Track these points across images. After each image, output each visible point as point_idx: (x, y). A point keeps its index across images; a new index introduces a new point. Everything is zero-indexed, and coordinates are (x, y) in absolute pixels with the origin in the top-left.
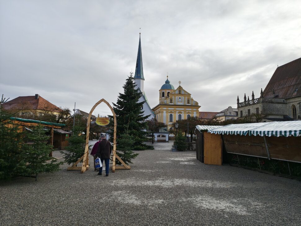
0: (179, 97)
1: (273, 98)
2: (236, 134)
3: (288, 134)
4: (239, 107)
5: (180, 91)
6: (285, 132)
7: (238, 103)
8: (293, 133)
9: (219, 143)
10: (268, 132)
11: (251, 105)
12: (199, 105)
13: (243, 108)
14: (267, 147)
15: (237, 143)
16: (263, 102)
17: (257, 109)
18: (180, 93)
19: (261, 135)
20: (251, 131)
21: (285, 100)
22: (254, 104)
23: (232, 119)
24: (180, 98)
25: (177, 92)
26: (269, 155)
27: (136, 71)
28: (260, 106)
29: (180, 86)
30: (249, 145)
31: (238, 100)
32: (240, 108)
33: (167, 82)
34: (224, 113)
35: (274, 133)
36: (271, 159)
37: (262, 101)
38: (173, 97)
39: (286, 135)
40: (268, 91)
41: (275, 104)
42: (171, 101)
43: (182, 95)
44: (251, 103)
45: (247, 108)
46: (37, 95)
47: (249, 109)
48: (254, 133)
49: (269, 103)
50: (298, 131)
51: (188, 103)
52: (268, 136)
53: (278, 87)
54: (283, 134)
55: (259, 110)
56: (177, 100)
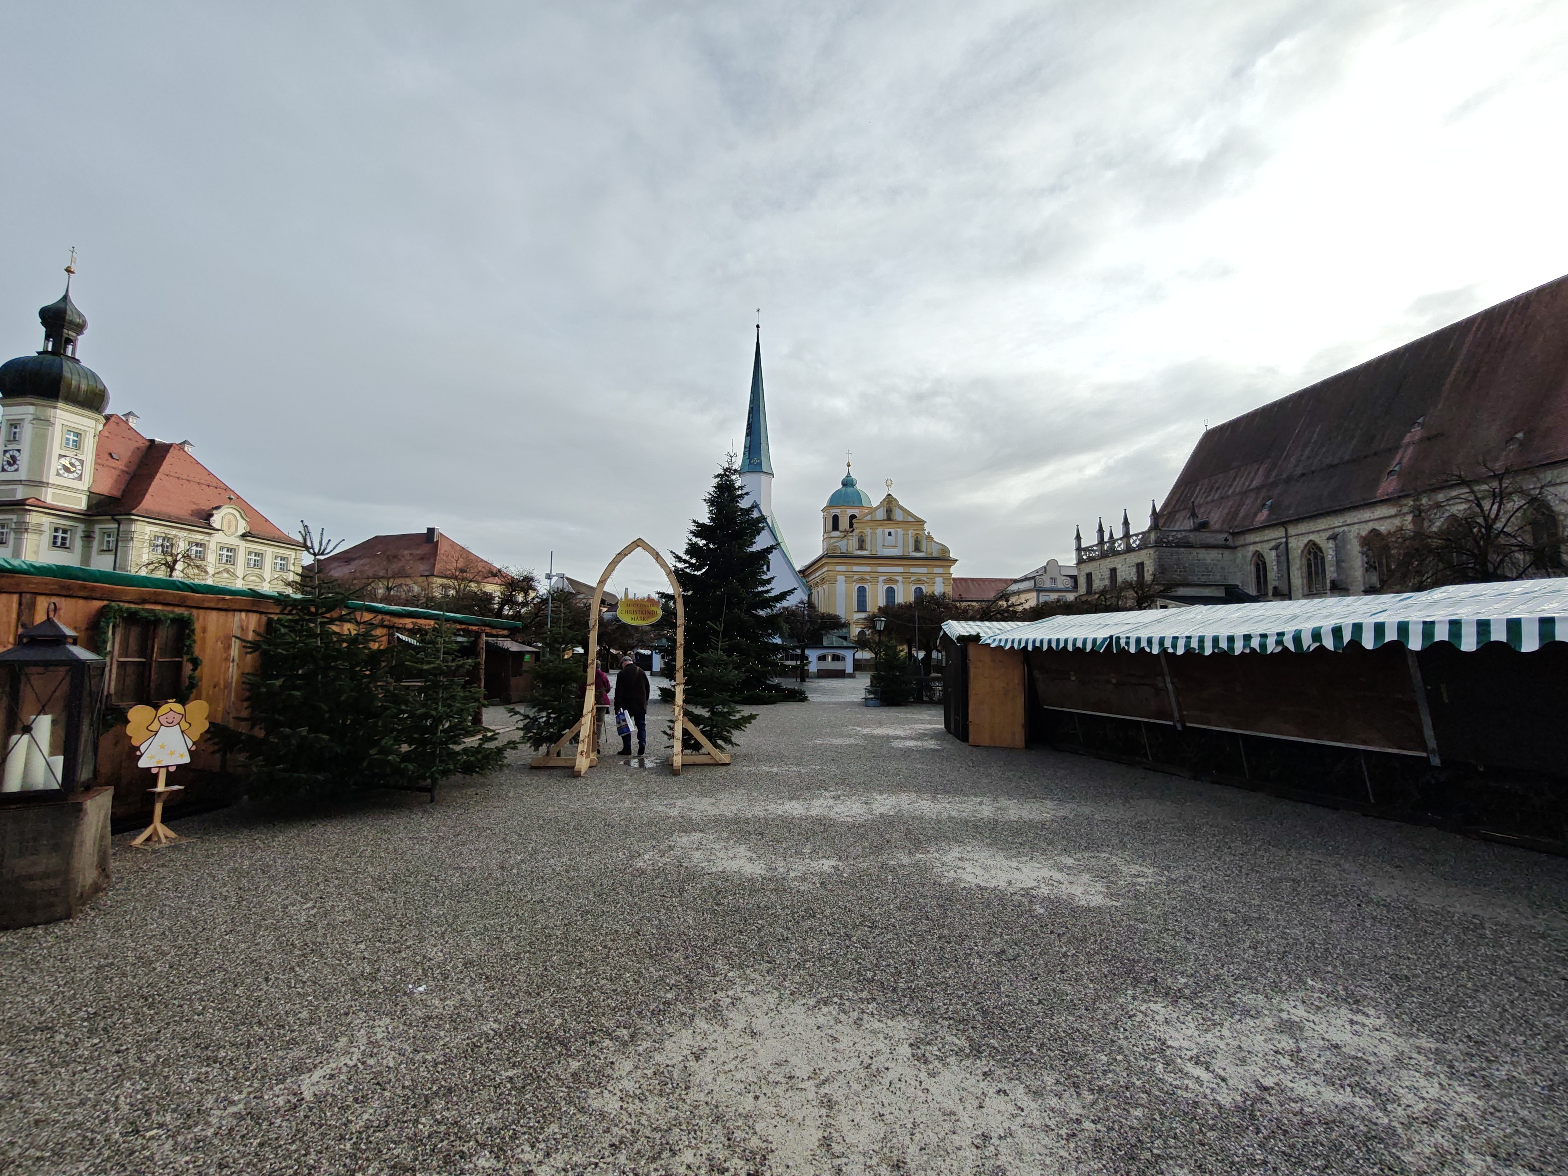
0: (887, 531)
1: (1191, 531)
2: (1070, 648)
3: (1238, 648)
4: (1080, 561)
5: (889, 511)
6: (1231, 639)
7: (1079, 549)
8: (1255, 643)
9: (1015, 676)
10: (1175, 639)
11: (1118, 553)
12: (952, 555)
13: (1095, 564)
14: (1170, 686)
15: (1073, 678)
16: (1158, 544)
17: (1140, 566)
18: (889, 518)
19: (1151, 649)
20: (1118, 638)
21: (1230, 538)
22: (1129, 550)
23: (1058, 601)
24: (890, 534)
25: (881, 515)
26: (1176, 715)
27: (745, 447)
28: (1148, 558)
29: (889, 495)
30: (1114, 681)
31: (1078, 537)
32: (1083, 565)
33: (848, 483)
34: (1033, 581)
35: (1194, 644)
36: (1184, 726)
37: (1156, 542)
38: (868, 531)
39: (1231, 648)
40: (1174, 507)
41: (1198, 551)
42: (861, 546)
43: (898, 523)
44: (1120, 546)
45: (1107, 564)
46: (431, 531)
47: (1112, 566)
48: (1127, 644)
49: (1178, 546)
50: (1272, 635)
51: (917, 549)
52: (1174, 654)
53: (1206, 497)
54: (1224, 645)
55: (1146, 569)
56: (880, 541)
